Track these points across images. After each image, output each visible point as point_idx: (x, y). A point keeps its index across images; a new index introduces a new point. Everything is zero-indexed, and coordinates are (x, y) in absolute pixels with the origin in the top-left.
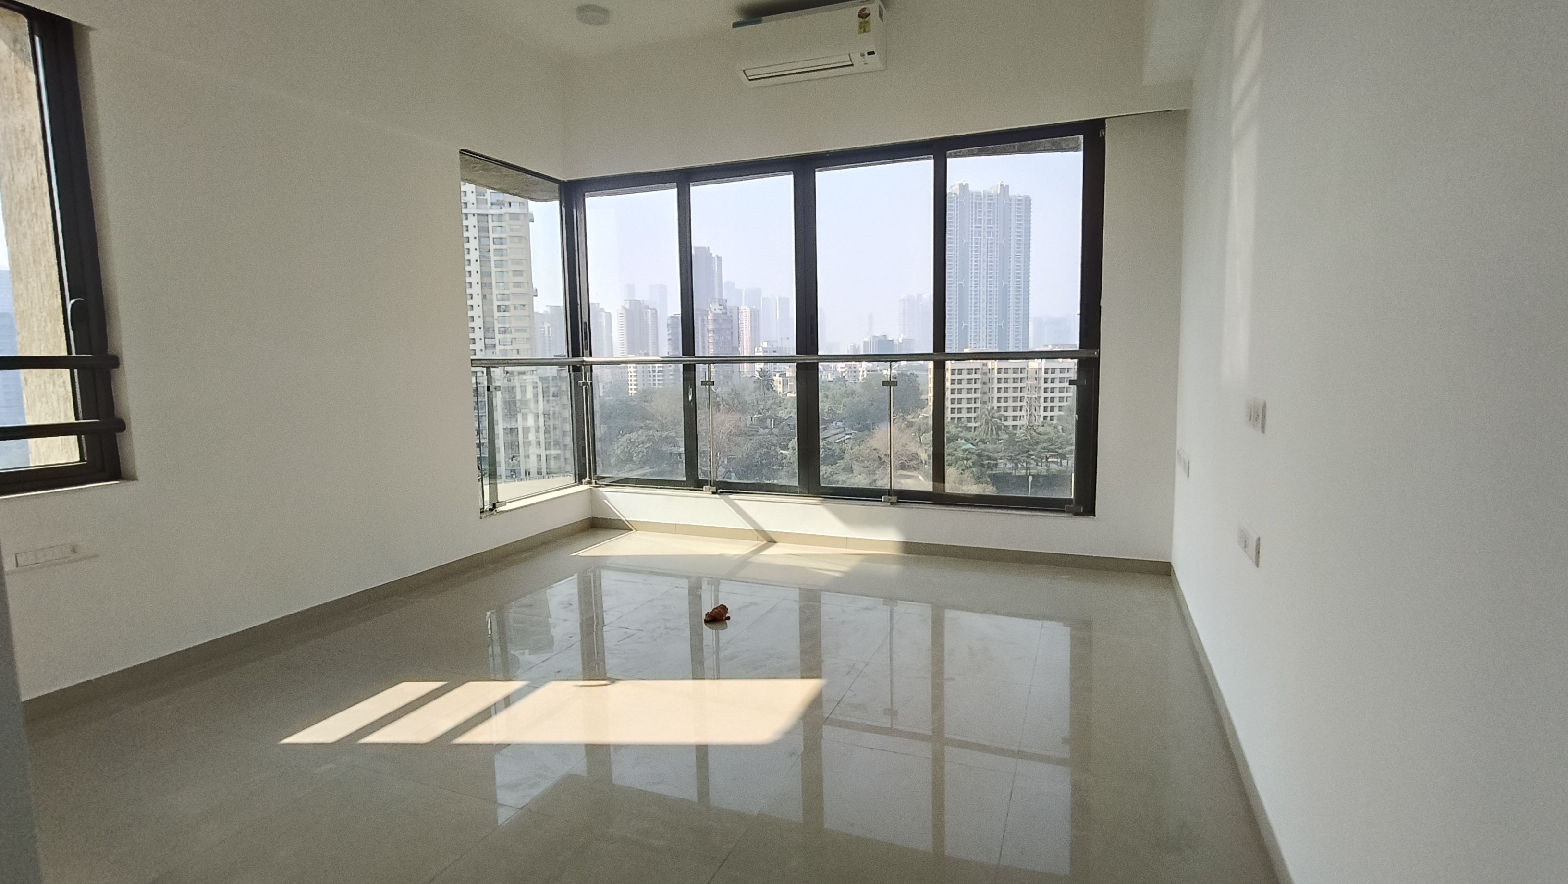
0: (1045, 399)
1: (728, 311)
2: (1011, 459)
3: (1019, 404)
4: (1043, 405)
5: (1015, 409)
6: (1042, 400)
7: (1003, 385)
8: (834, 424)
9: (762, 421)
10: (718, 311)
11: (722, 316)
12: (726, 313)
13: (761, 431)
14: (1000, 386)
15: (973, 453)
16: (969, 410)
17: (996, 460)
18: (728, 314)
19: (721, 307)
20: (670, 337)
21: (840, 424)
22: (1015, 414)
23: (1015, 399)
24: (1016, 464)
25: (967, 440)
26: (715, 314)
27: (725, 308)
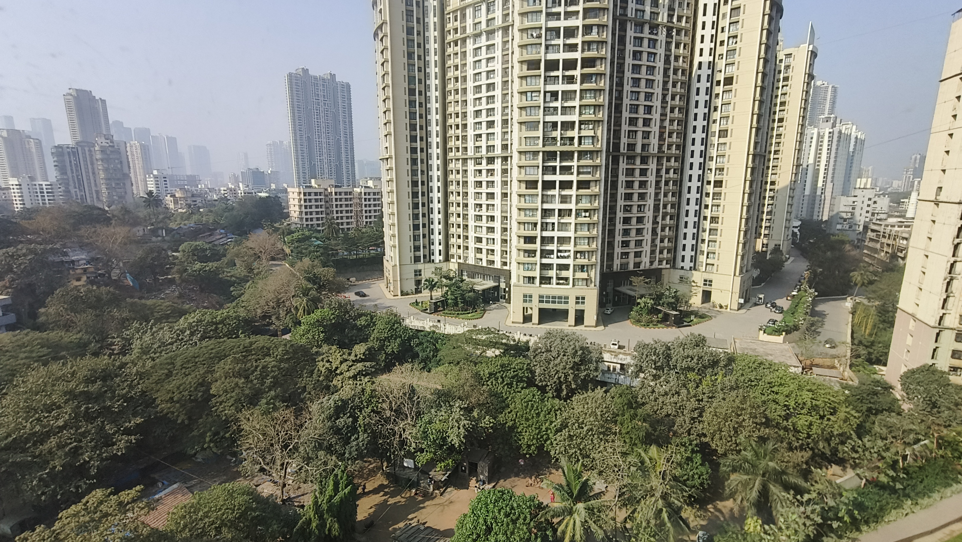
0: (366, 211)
1: (115, 144)
2: (346, 250)
3: (350, 215)
4: (364, 214)
5: (347, 218)
6: (364, 212)
7: (339, 203)
8: (218, 231)
9: (154, 232)
10: (104, 144)
11: (110, 148)
12: (113, 146)
13: (154, 239)
14: (337, 203)
15: (321, 247)
16: (318, 219)
17: (337, 250)
18: (116, 147)
19: (108, 141)
20: (56, 164)
21: (222, 231)
22: (348, 221)
23: (347, 212)
24: (350, 252)
25: (317, 239)
26: (101, 147)
27: (112, 142)
